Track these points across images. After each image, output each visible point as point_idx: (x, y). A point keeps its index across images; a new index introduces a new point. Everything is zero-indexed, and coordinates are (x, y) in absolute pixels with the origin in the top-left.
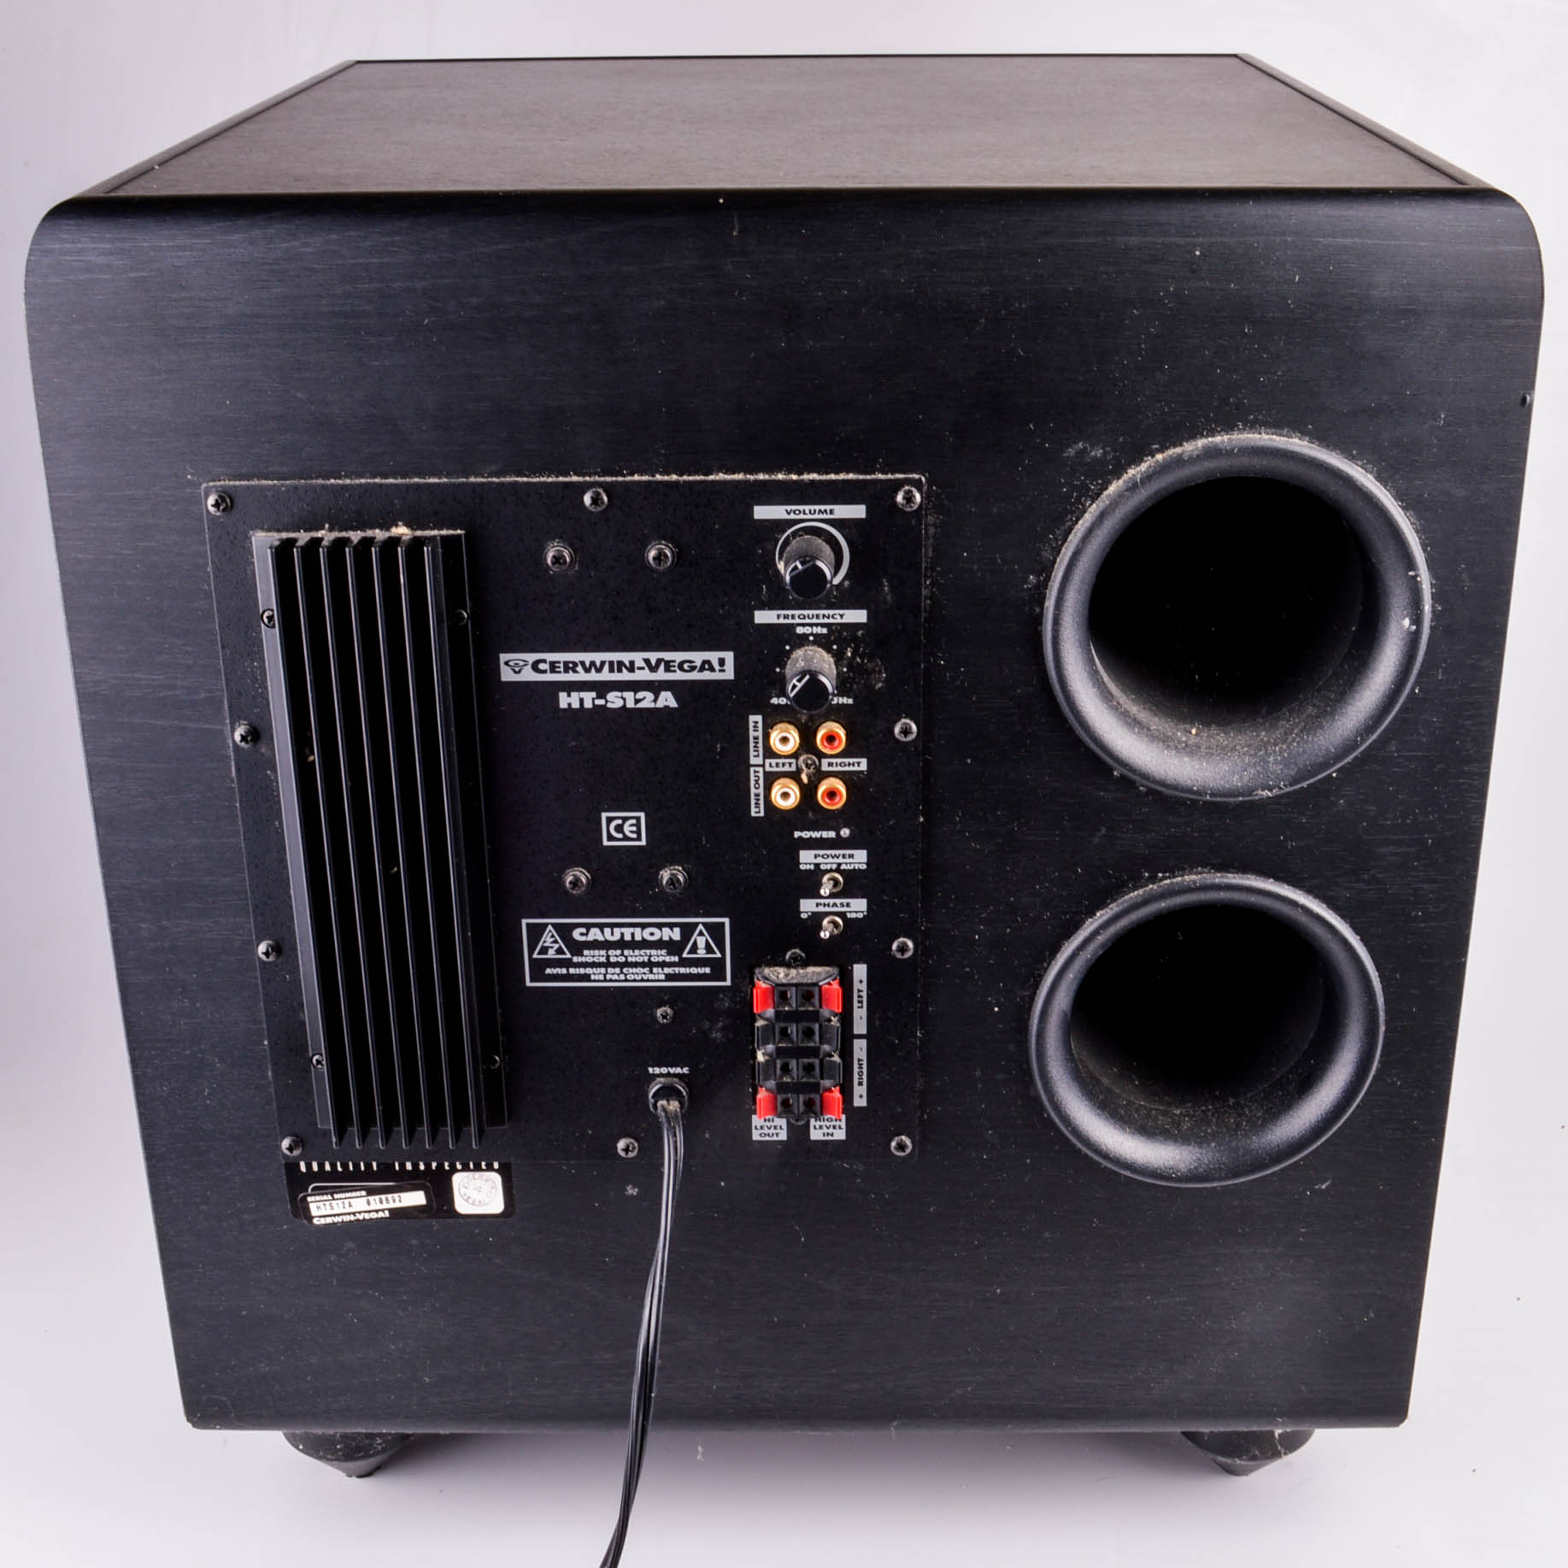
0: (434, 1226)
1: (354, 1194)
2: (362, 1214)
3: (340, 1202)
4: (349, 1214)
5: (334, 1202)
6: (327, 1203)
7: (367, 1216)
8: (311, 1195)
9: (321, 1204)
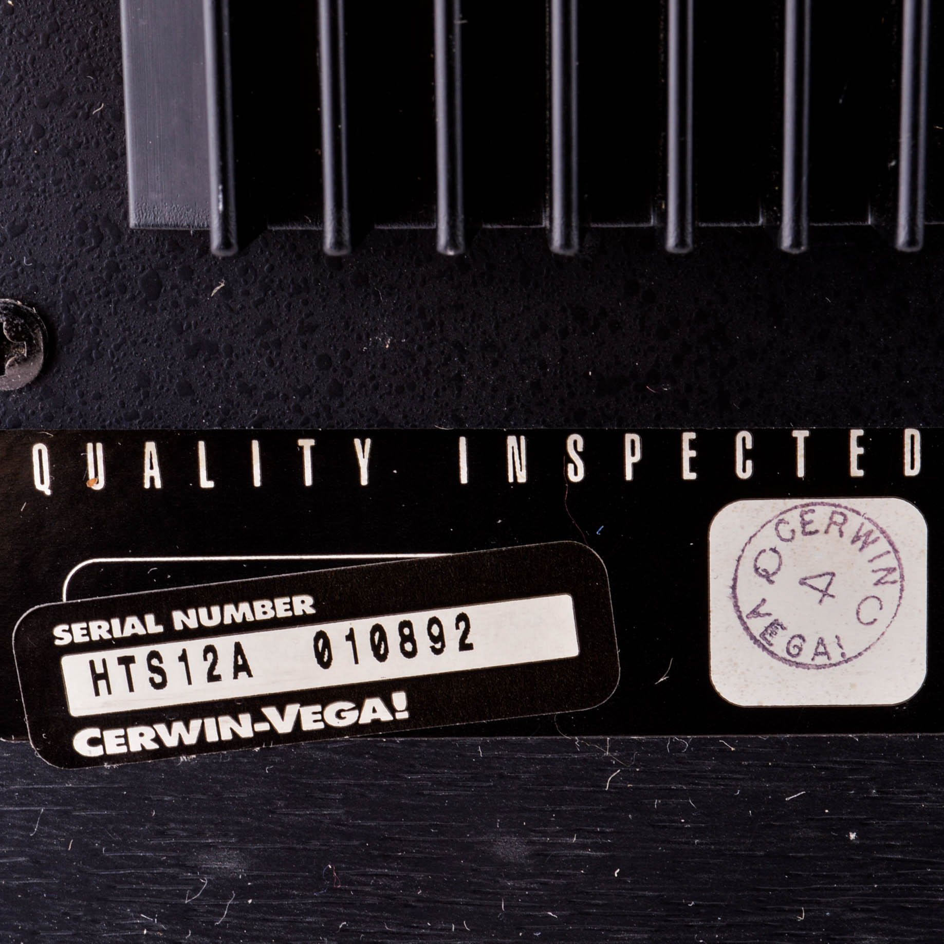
0: (605, 766)
1: (262, 609)
2: (292, 710)
3: (195, 647)
4: (232, 707)
5: (169, 651)
6: (140, 653)
7: (310, 718)
8: (70, 615)
9: (112, 656)
